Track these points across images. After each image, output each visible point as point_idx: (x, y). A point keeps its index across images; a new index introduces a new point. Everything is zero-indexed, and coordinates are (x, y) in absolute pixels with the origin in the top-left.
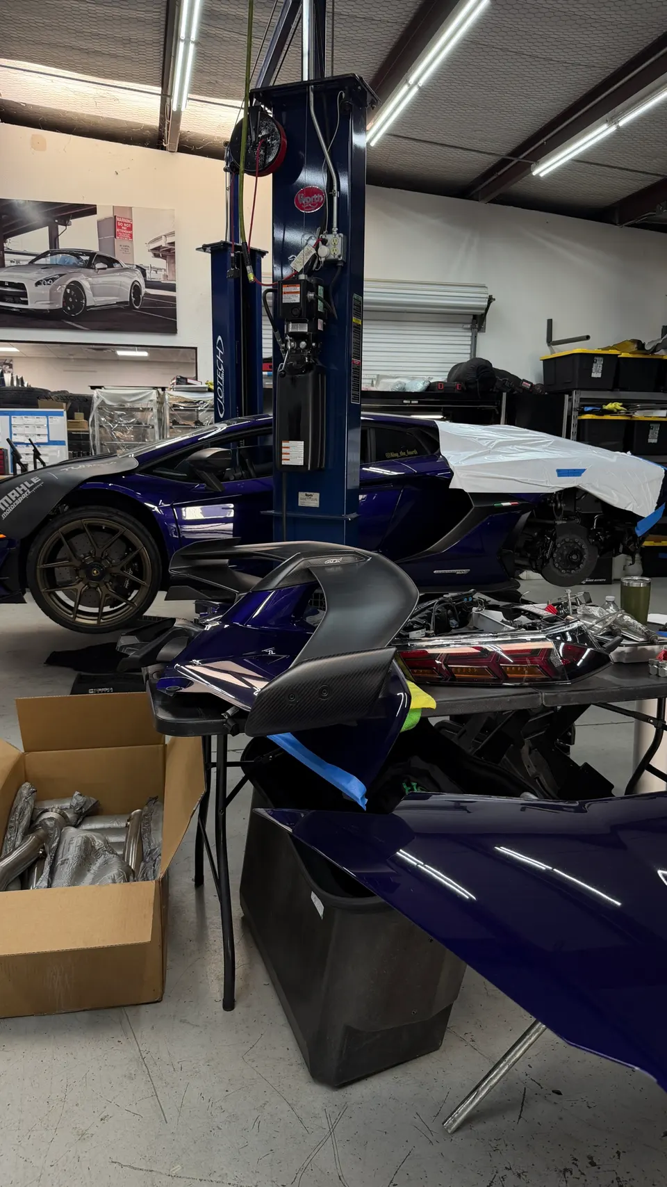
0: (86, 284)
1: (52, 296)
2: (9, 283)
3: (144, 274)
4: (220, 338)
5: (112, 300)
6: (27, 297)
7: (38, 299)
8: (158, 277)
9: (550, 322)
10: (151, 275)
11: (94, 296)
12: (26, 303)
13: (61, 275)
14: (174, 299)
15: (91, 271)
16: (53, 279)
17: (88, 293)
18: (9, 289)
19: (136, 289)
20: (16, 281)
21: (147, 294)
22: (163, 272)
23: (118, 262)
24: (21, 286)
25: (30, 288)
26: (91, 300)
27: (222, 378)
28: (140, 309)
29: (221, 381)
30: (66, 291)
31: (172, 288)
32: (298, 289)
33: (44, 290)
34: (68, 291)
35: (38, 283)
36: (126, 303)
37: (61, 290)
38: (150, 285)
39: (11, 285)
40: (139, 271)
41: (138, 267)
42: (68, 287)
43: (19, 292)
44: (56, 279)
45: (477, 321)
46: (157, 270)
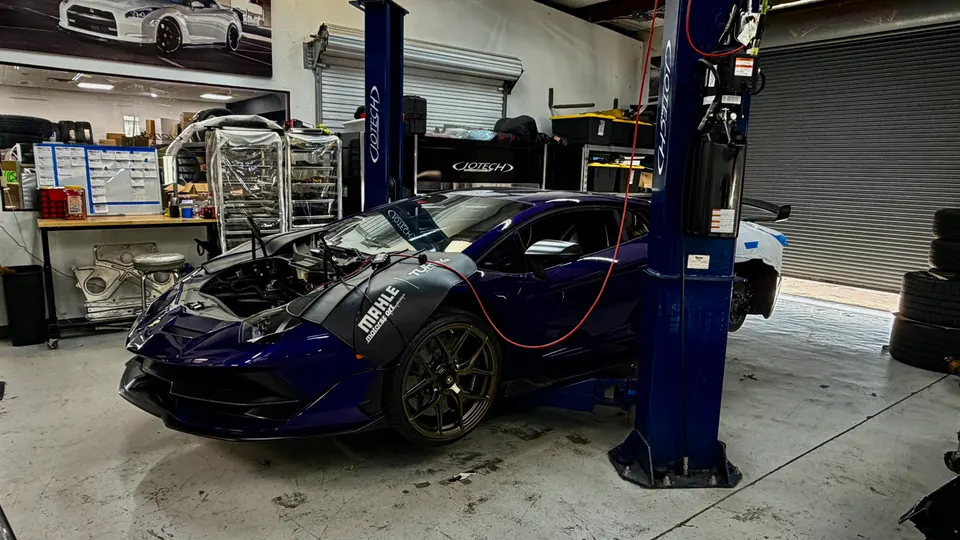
0: (181, 21)
1: (145, 29)
2: (95, 10)
3: (240, 16)
4: (374, 88)
5: (210, 40)
6: (115, 27)
7: (129, 31)
8: (255, 22)
9: (551, 91)
10: (247, 19)
11: (190, 34)
12: (115, 34)
13: (154, 9)
14: (269, 45)
15: (188, 8)
16: (146, 12)
17: (184, 30)
18: (94, 17)
19: (233, 31)
20: (103, 9)
21: (243, 37)
22: (259, 18)
23: (215, 3)
24: (109, 15)
25: (120, 19)
26: (187, 38)
27: (377, 125)
28: (237, 52)
29: (375, 128)
30: (160, 26)
31: (268, 34)
32: (751, 63)
33: (137, 22)
34: (163, 26)
35: (129, 15)
36: (223, 44)
37: (154, 24)
38: (246, 29)
39: (98, 12)
40: (235, 14)
41: (235, 10)
42: (162, 22)
43: (107, 22)
44: (149, 12)
45: (508, 85)
46: (253, 15)
